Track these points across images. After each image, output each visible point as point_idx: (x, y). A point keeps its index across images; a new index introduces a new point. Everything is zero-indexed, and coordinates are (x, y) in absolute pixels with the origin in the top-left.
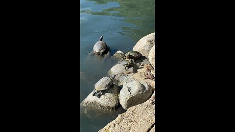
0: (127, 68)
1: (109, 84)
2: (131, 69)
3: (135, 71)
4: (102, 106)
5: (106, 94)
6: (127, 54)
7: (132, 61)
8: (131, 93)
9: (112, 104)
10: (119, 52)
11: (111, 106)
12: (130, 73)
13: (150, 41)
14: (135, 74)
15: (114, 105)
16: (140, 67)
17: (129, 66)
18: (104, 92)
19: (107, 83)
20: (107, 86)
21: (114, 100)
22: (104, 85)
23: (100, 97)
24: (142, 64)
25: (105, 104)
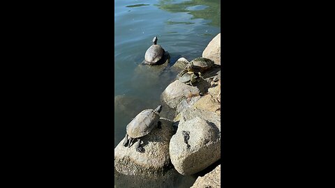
3: (204, 92)
4: (140, 168)
6: (189, 65)
7: (197, 75)
8: (189, 146)
9: (157, 163)
10: (182, 59)
11: (155, 166)
12: (195, 96)
14: (203, 98)
15: (161, 164)
16: (212, 83)
18: (145, 140)
20: (148, 128)
22: (143, 127)
24: (214, 79)
25: (145, 163)
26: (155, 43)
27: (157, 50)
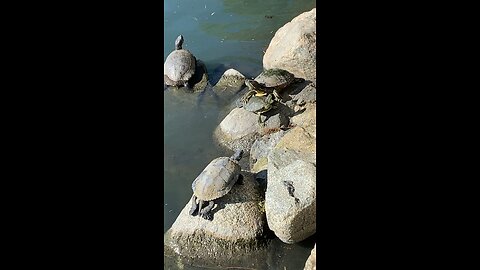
0: (264, 118)
1: (232, 177)
2: (275, 120)
3: (286, 125)
4: (222, 243)
5: (227, 206)
7: (273, 98)
8: (297, 200)
9: (249, 232)
10: (231, 72)
11: (245, 237)
12: (274, 131)
13: (308, 36)
14: (288, 133)
15: (253, 234)
16: (296, 109)
17: (268, 113)
18: (221, 202)
19: (226, 177)
20: (227, 184)
21: (252, 218)
23: (211, 219)
24: (299, 102)
25: (230, 234)
26: (180, 46)
27: (184, 60)
